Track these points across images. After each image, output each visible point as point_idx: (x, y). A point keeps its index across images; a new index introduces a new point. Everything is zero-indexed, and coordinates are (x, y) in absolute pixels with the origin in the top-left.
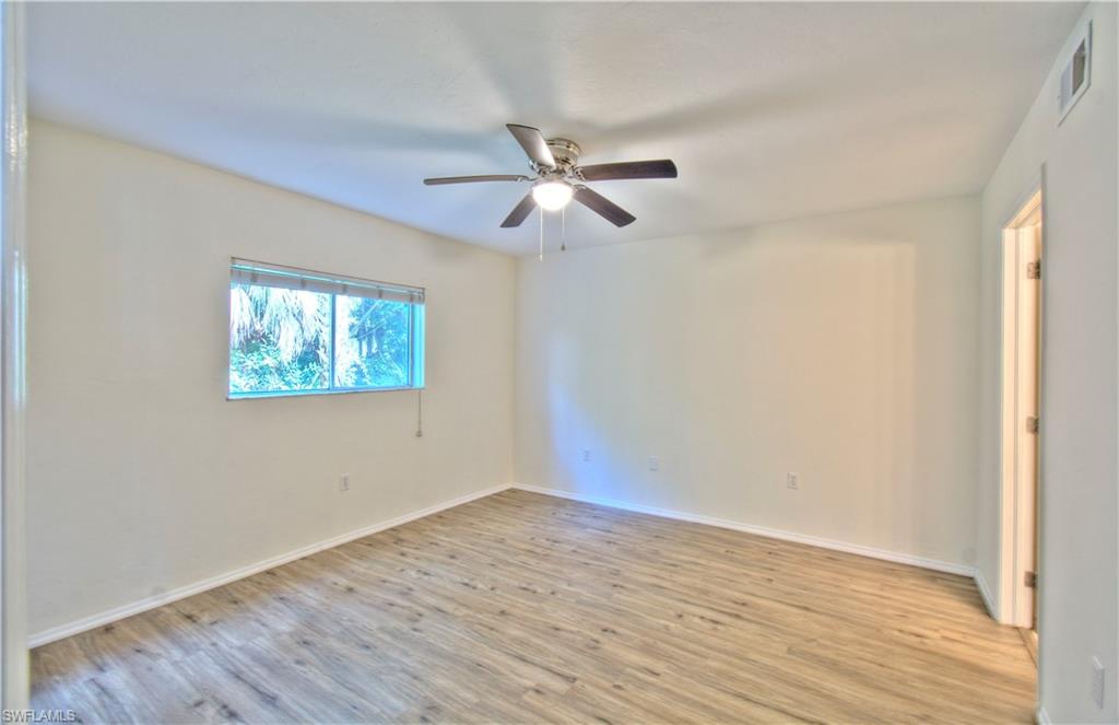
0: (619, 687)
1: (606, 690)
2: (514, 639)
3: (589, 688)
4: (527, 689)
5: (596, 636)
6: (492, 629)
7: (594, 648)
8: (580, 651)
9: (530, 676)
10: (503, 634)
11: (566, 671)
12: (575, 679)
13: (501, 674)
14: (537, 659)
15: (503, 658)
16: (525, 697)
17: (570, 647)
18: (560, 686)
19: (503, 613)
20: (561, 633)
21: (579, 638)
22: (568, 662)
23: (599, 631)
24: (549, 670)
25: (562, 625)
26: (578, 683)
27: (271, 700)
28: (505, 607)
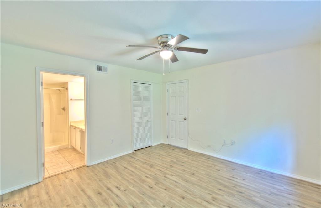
0: (155, 175)
1: (158, 175)
2: (178, 188)
3: (162, 175)
4: (175, 176)
5: (155, 186)
6: (186, 192)
7: (157, 183)
8: (161, 182)
9: (174, 178)
10: (182, 189)
11: (166, 178)
12: (164, 177)
13: (181, 179)
14: (172, 181)
15: (181, 183)
16: (175, 175)
17: (163, 184)
18: (167, 176)
19: (183, 198)
20: (164, 188)
21: (160, 186)
22: (165, 180)
23: (153, 188)
24: (169, 179)
25: (164, 191)
26: (164, 176)
27: (228, 179)
28: (183, 201)
